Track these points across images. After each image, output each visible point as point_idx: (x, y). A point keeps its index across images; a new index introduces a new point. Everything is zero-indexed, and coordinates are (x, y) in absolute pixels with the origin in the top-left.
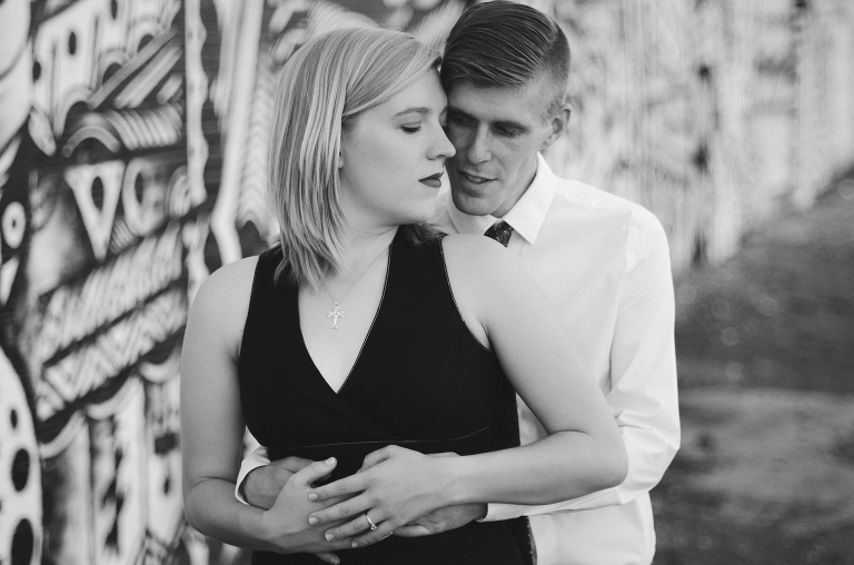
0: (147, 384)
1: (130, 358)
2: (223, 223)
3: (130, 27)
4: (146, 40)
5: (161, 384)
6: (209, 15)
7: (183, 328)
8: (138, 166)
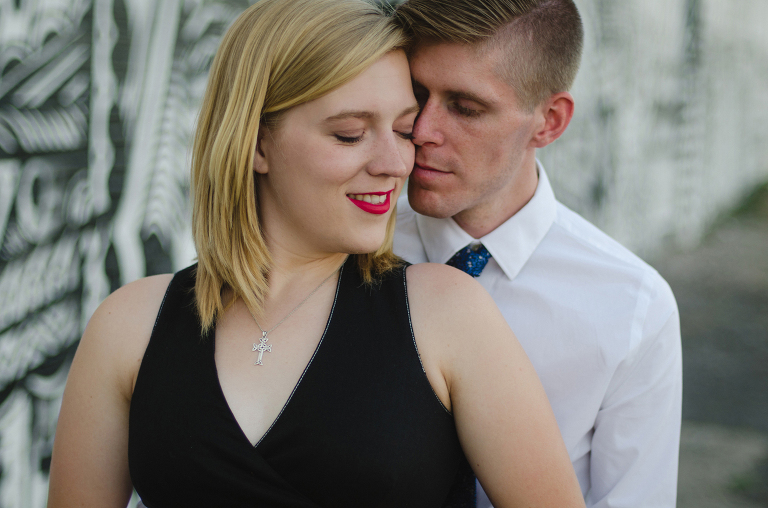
0: (34, 399)
1: (18, 372)
2: (126, 233)
3: (34, 20)
4: (51, 36)
5: (49, 401)
6: (121, 15)
7: (76, 343)
8: (35, 169)
